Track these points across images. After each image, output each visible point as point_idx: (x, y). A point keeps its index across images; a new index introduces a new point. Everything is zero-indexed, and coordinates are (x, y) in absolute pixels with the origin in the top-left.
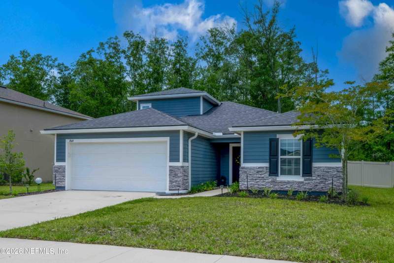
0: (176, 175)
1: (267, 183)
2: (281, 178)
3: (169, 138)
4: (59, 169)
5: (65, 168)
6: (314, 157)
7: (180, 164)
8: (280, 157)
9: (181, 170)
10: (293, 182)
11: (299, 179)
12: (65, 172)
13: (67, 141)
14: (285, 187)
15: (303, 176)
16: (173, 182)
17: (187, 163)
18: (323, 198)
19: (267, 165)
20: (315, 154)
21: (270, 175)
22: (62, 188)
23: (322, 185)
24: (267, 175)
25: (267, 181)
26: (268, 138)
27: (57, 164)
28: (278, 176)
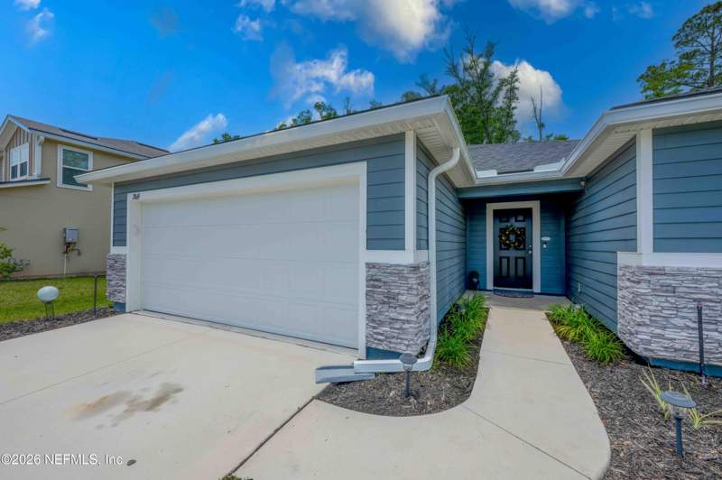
0: (390, 300)
3: (364, 165)
4: (116, 262)
5: (124, 262)
7: (406, 257)
9: (413, 281)
12: (124, 269)
13: (130, 196)
16: (381, 323)
17: (424, 252)
22: (119, 308)
27: (115, 250)
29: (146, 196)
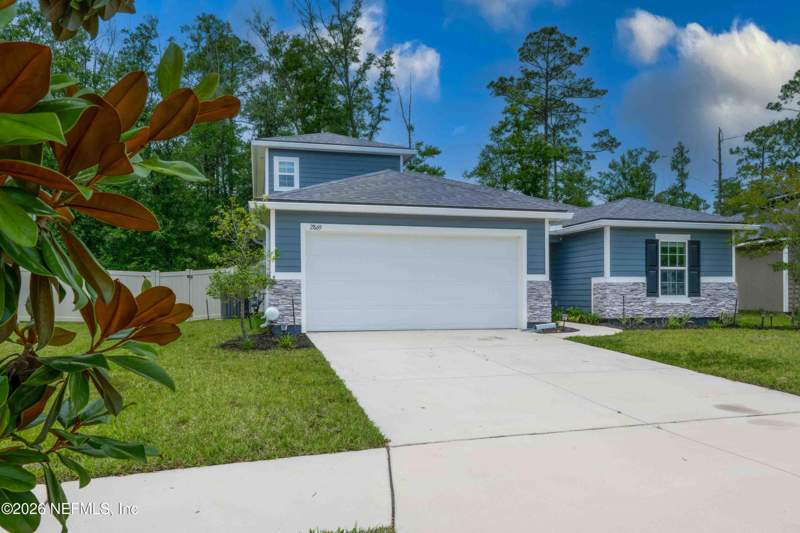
1: (644, 307)
2: (662, 300)
3: (525, 232)
4: (286, 287)
5: (299, 285)
6: (702, 268)
8: (661, 268)
10: (678, 305)
11: (684, 300)
12: (300, 293)
13: (305, 227)
14: (669, 313)
15: (689, 296)
18: (725, 322)
19: (643, 280)
20: (704, 264)
21: (648, 296)
23: (712, 308)
24: (644, 294)
25: (644, 304)
26: (643, 239)
27: (277, 276)
28: (658, 296)
29: (326, 228)
